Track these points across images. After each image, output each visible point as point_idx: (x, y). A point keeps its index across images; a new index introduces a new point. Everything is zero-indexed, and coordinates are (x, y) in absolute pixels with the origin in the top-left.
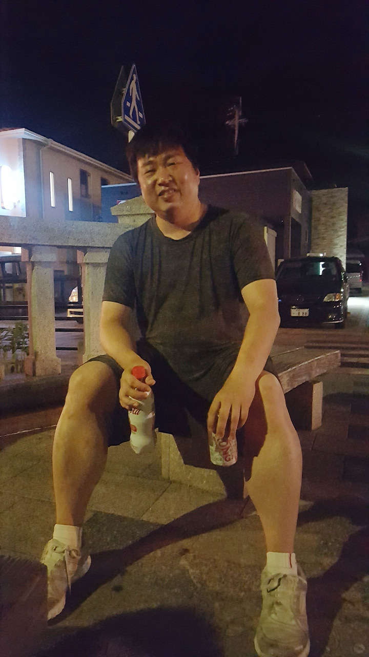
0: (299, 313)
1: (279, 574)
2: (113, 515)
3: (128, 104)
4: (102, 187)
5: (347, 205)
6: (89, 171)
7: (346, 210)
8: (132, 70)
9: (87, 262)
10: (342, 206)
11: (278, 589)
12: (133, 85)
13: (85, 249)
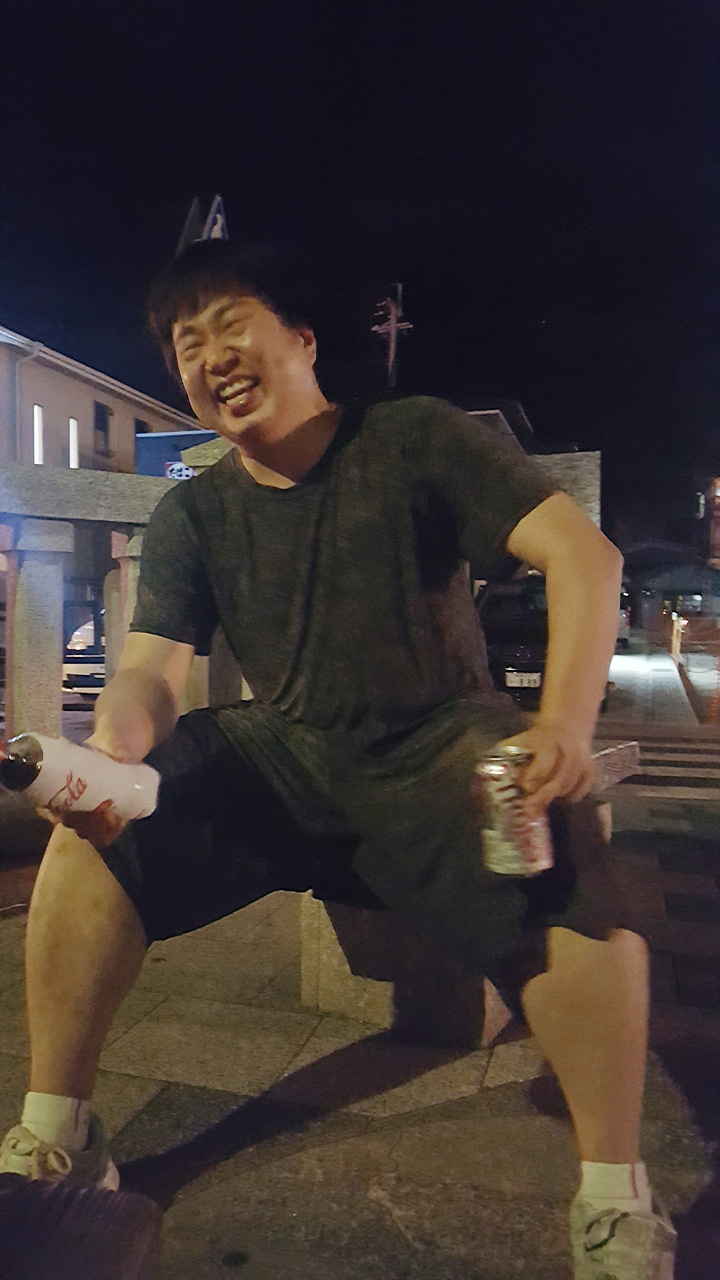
0: (522, 681)
1: (610, 1212)
2: (202, 1089)
4: (139, 435)
5: (598, 483)
6: (111, 406)
7: (598, 491)
8: (214, 207)
9: (134, 554)
10: (591, 485)
11: (612, 1246)
13: (129, 529)
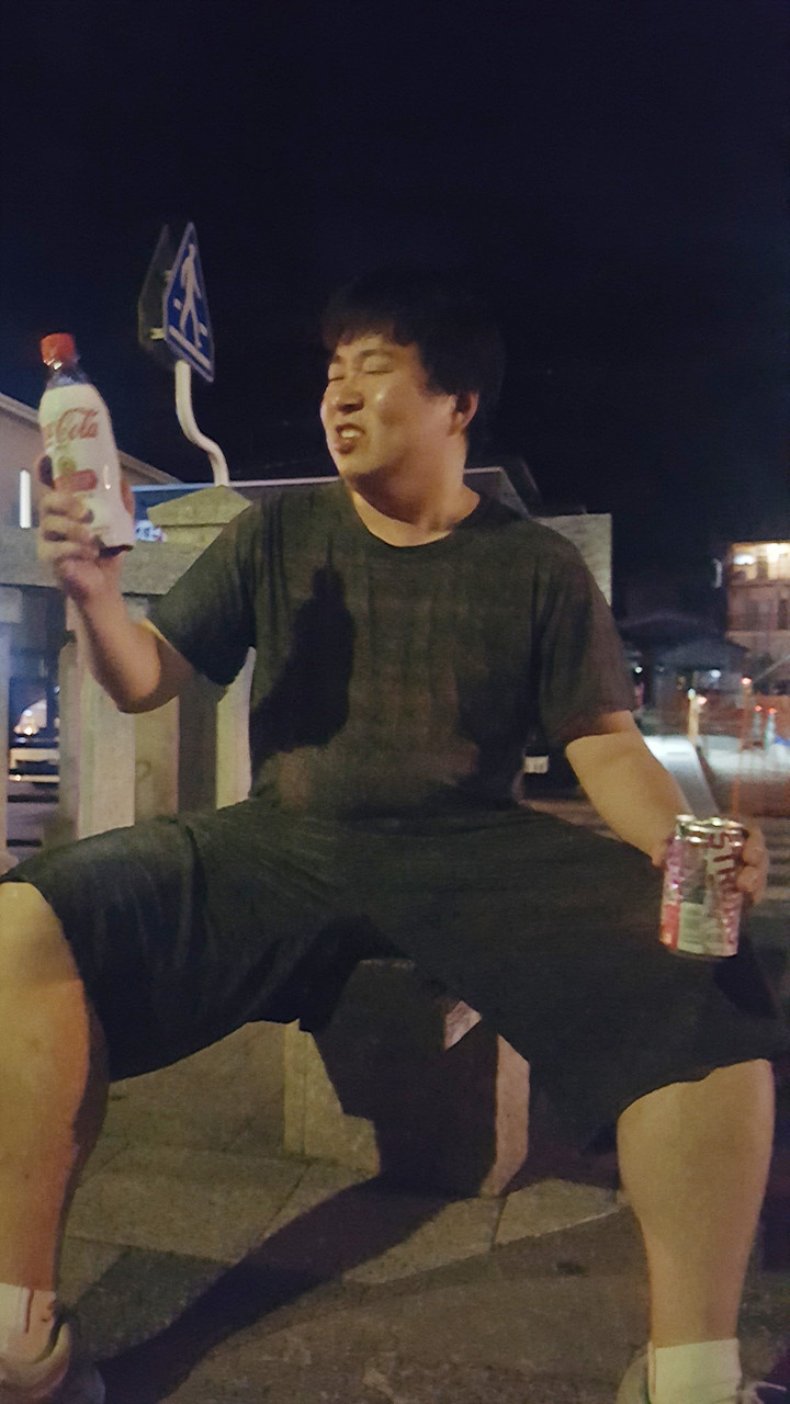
3: (177, 304)
5: (609, 548)
7: (608, 557)
8: (186, 236)
10: (601, 550)
12: (189, 267)
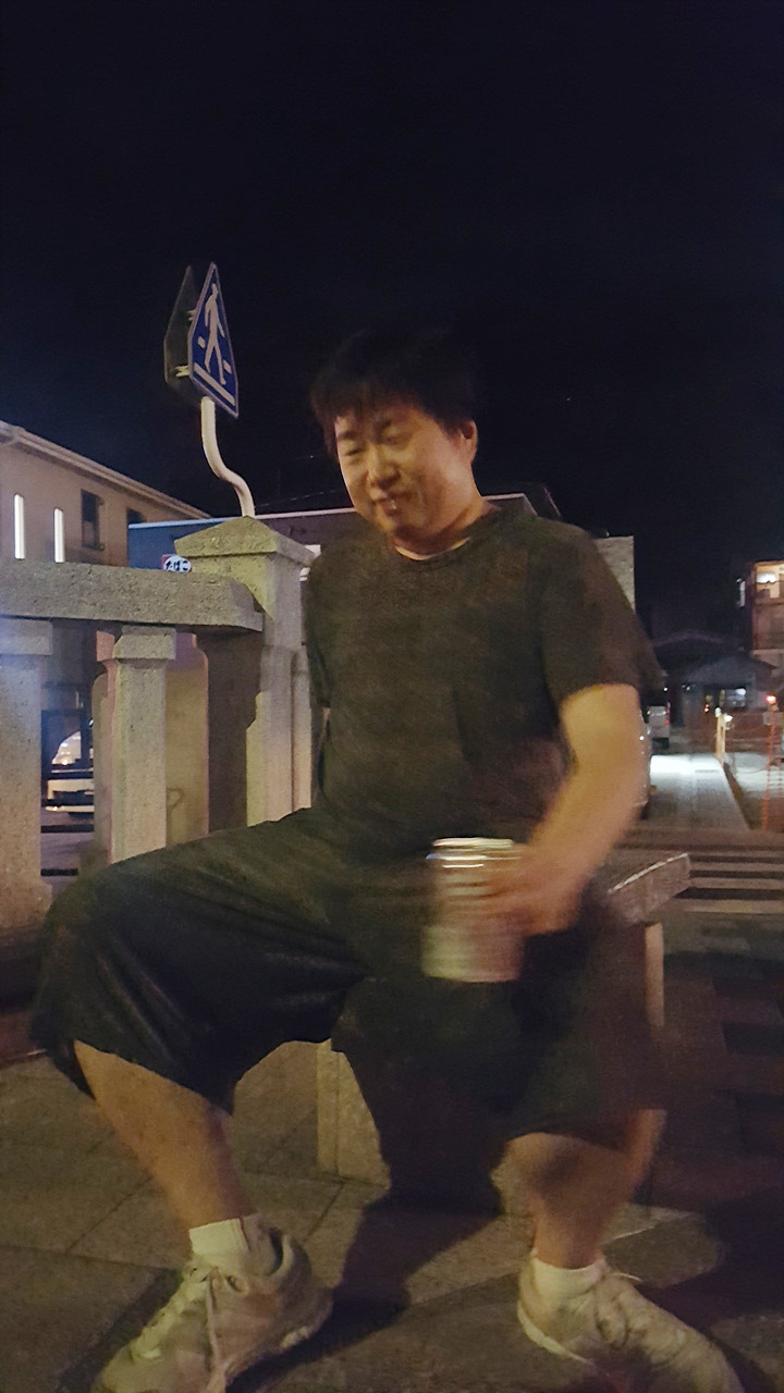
3: (201, 342)
4: (131, 526)
5: (632, 570)
6: (101, 495)
7: (631, 581)
8: (209, 277)
9: (121, 656)
10: (624, 572)
12: (212, 305)
13: (116, 627)
